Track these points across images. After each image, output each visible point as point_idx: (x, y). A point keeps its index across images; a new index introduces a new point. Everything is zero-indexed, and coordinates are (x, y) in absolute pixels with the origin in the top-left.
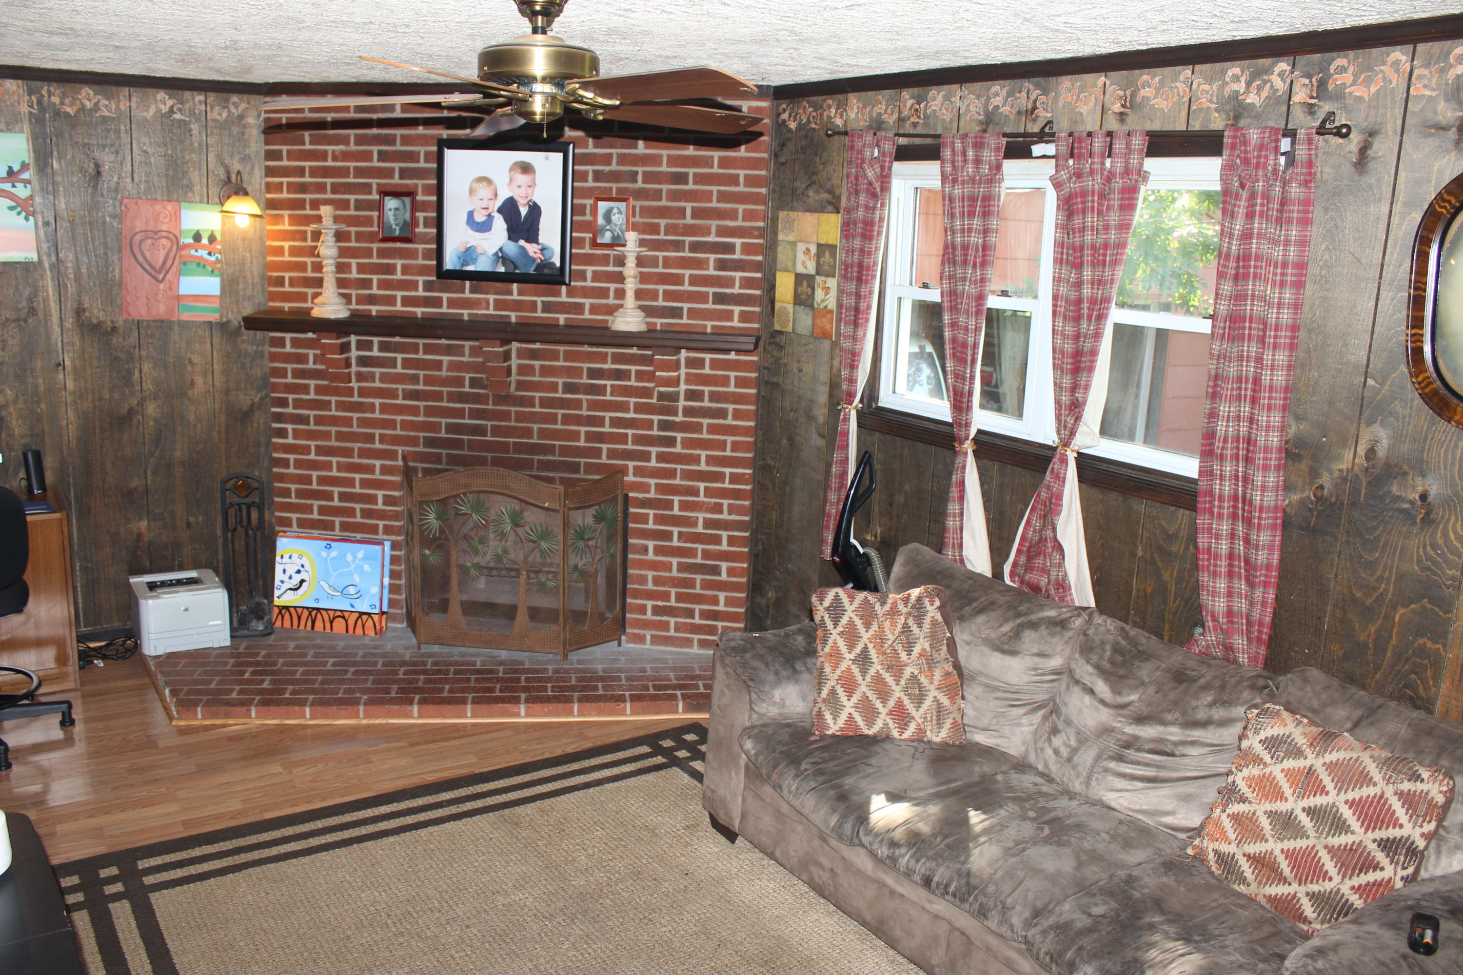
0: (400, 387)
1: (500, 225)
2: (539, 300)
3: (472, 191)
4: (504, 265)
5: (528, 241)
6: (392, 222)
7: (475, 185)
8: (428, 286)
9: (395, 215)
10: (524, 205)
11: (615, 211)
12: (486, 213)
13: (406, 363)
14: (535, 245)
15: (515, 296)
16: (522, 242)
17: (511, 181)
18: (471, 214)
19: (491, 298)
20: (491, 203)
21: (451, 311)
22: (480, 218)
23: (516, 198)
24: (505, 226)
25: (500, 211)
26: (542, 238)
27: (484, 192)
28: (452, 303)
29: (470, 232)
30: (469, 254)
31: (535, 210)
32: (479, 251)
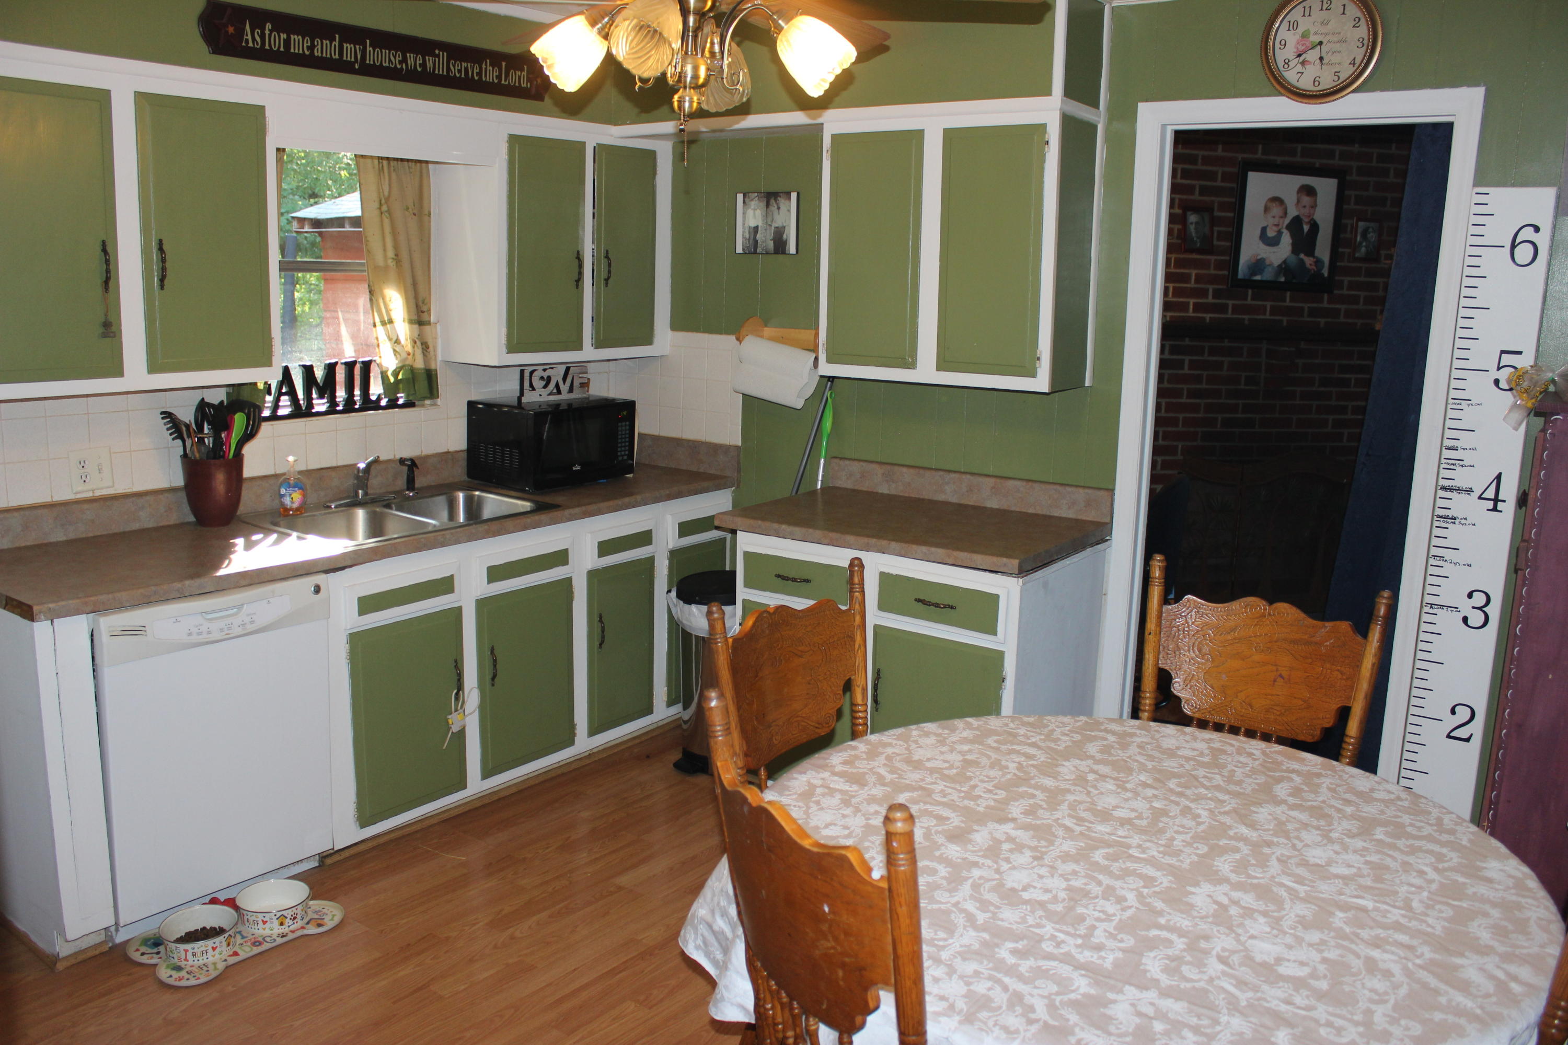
0: (1185, 387)
1: (1286, 239)
2: (1307, 306)
3: (1266, 209)
4: (1284, 275)
5: (1307, 255)
6: (1194, 234)
7: (1269, 204)
8: (1217, 294)
9: (1196, 229)
10: (1307, 223)
11: (1371, 230)
12: (1275, 229)
13: (1193, 365)
14: (1311, 259)
15: (1288, 303)
16: (1302, 256)
17: (1298, 201)
18: (1264, 230)
19: (1268, 304)
20: (1281, 221)
21: (1235, 316)
22: (1271, 233)
23: (1302, 217)
24: (1291, 241)
25: (1288, 227)
26: (1317, 253)
27: (1276, 210)
28: (1236, 309)
29: (1262, 246)
30: (1258, 265)
31: (1315, 227)
32: (1267, 262)
